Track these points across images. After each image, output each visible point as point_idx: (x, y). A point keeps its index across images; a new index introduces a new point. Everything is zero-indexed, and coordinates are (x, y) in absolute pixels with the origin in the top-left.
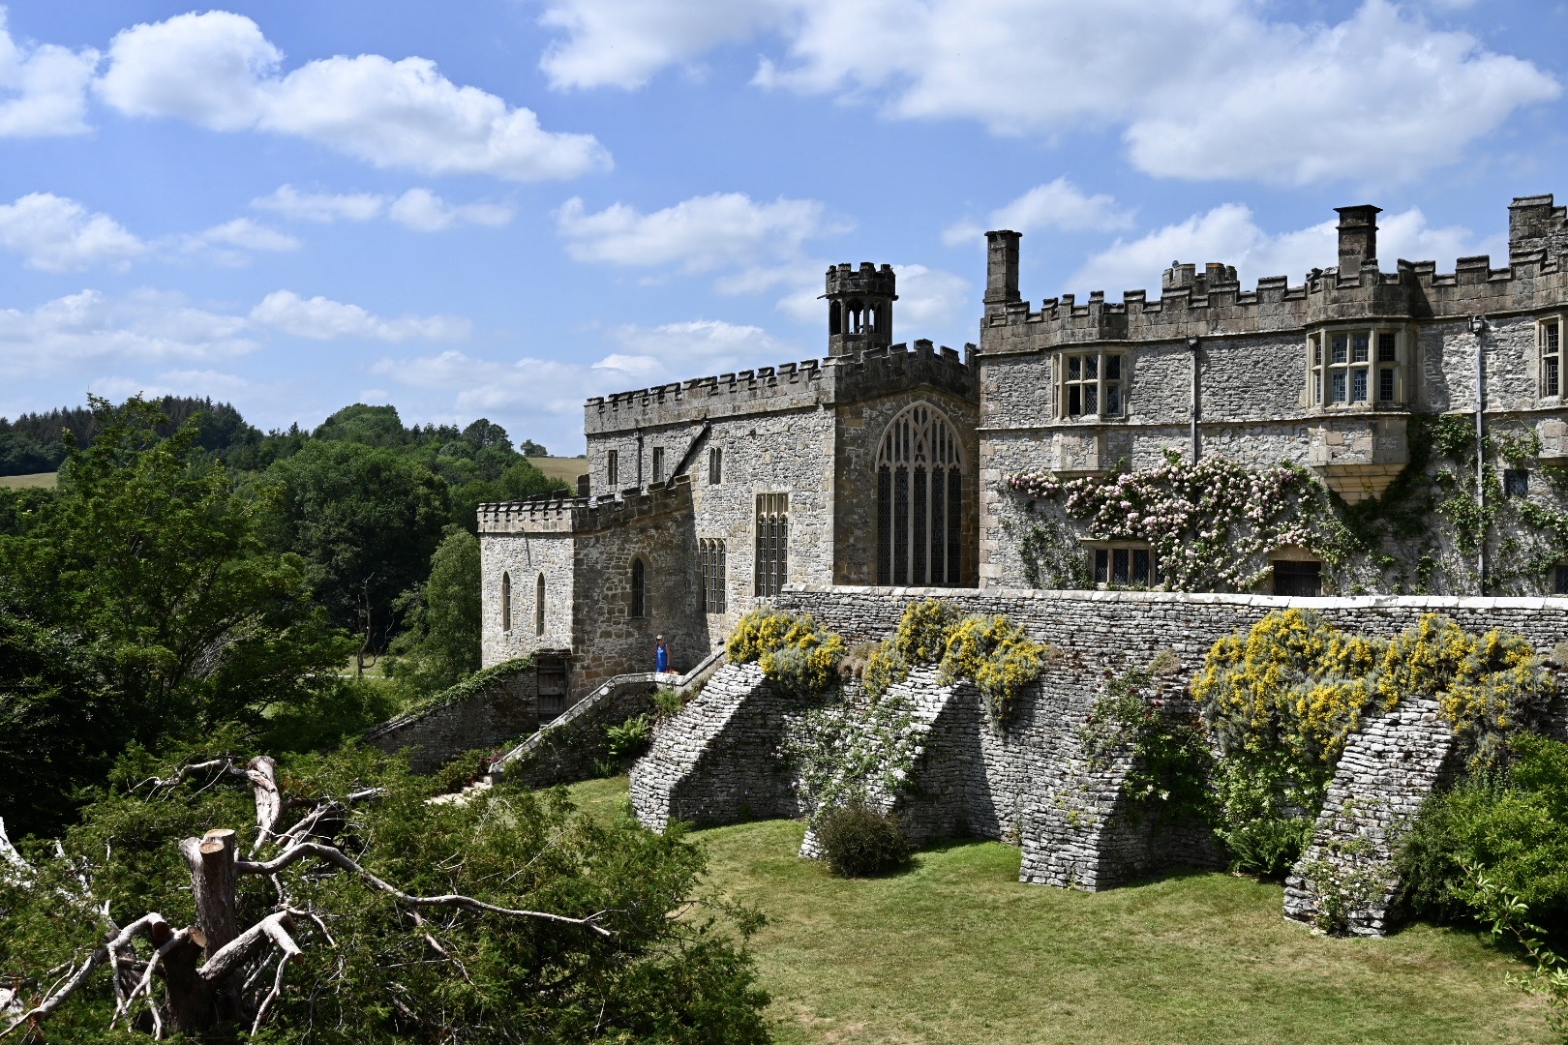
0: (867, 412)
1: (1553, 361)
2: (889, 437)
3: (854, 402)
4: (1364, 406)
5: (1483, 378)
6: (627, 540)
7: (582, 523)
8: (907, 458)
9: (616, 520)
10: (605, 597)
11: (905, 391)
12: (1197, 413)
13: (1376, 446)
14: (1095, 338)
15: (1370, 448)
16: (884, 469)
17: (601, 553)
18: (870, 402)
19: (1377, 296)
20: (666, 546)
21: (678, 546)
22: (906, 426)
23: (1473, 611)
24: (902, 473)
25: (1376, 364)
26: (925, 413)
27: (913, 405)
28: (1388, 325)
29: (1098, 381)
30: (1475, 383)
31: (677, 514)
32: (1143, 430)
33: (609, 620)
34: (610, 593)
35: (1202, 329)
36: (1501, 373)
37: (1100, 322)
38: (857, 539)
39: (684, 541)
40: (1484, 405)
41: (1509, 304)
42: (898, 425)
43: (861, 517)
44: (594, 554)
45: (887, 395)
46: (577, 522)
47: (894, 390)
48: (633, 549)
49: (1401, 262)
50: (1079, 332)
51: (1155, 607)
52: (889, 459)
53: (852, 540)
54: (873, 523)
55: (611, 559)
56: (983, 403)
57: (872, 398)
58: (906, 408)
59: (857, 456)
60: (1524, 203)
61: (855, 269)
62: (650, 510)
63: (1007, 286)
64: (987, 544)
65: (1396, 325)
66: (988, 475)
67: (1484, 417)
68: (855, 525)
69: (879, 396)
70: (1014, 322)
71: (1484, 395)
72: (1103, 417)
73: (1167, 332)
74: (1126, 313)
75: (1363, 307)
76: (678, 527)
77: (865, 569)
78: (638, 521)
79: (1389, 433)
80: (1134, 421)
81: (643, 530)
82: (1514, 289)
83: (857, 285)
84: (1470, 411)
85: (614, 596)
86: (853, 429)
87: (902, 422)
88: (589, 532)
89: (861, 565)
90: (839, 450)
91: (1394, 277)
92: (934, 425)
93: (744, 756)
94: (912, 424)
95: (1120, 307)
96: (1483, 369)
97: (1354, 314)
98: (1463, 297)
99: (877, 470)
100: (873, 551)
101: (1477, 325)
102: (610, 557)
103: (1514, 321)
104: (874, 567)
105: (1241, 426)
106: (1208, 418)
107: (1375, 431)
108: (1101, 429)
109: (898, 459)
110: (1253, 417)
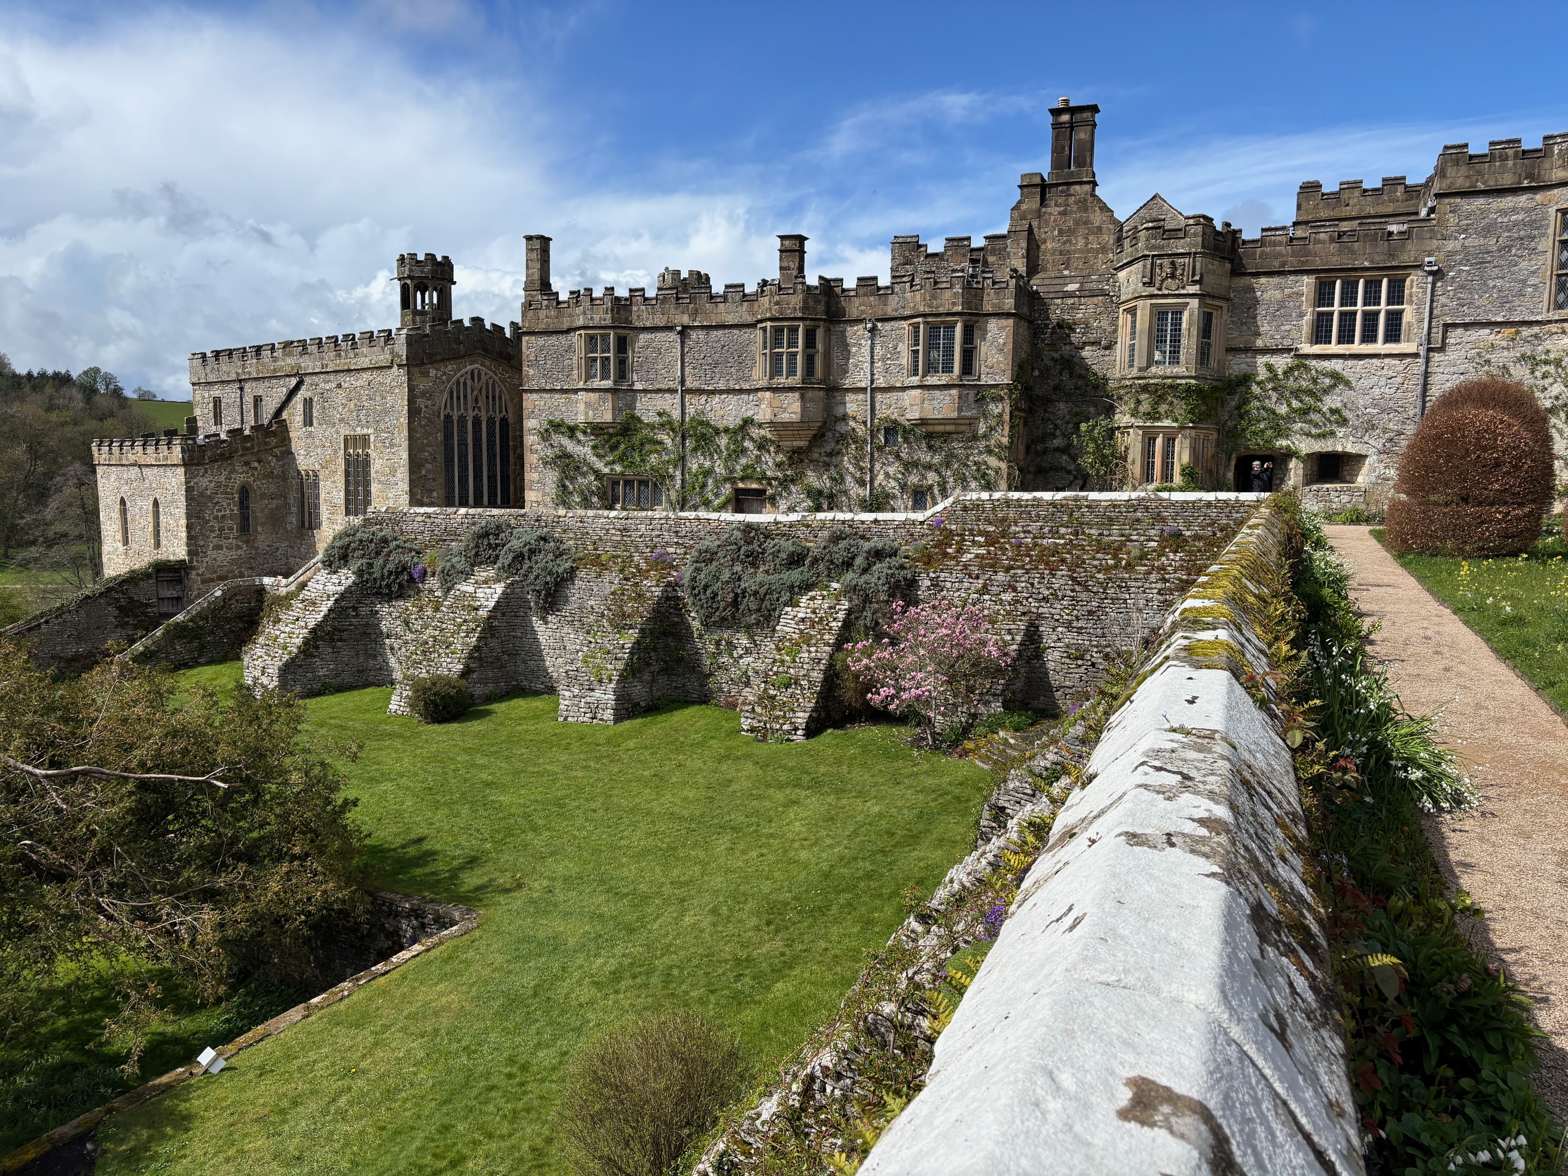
0: (433, 372)
1: (916, 352)
2: (451, 393)
3: (422, 364)
4: (796, 380)
5: (872, 363)
6: (233, 471)
7: (191, 458)
8: (466, 409)
9: (221, 455)
10: (216, 518)
11: (463, 357)
12: (683, 382)
13: (804, 409)
14: (608, 322)
15: (799, 410)
16: (448, 417)
17: (211, 482)
18: (435, 365)
19: (805, 301)
20: (270, 475)
21: (278, 477)
22: (465, 384)
23: (863, 522)
24: (462, 419)
25: (803, 350)
26: (479, 374)
27: (469, 368)
28: (812, 323)
29: (611, 355)
30: (867, 366)
31: (277, 451)
32: (645, 391)
33: (220, 536)
34: (220, 514)
35: (686, 320)
36: (883, 359)
37: (612, 310)
38: (428, 471)
39: (283, 472)
40: (872, 382)
41: (890, 311)
42: (458, 382)
43: (431, 454)
44: (204, 482)
45: (449, 359)
46: (186, 456)
47: (455, 357)
48: (239, 478)
49: (821, 278)
50: (596, 317)
52: (452, 409)
53: (423, 472)
54: (441, 458)
55: (220, 487)
56: (525, 368)
57: (436, 362)
58: (463, 371)
59: (426, 407)
60: (900, 240)
61: (421, 257)
62: (253, 447)
63: (541, 279)
64: (530, 476)
65: (816, 323)
66: (530, 423)
67: (872, 390)
68: (426, 460)
69: (442, 360)
70: (547, 307)
71: (872, 375)
72: (615, 382)
73: (661, 321)
74: (631, 305)
75: (795, 309)
76: (278, 461)
77: (435, 494)
78: (242, 456)
79: (812, 400)
80: (638, 386)
81: (247, 463)
82: (893, 301)
83: (422, 272)
84: (863, 385)
85: (223, 516)
86: (423, 385)
87: (462, 380)
88: (198, 464)
89: (432, 491)
90: (411, 402)
91: (816, 288)
92: (487, 384)
93: (340, 640)
94: (469, 382)
95: (626, 299)
96: (872, 357)
97: (789, 313)
98: (860, 305)
99: (442, 418)
100: (441, 480)
101: (869, 325)
102: (219, 485)
103: (892, 323)
104: (442, 492)
105: (713, 392)
106: (689, 384)
107: (802, 398)
108: (613, 391)
109: (459, 409)
110: (721, 386)
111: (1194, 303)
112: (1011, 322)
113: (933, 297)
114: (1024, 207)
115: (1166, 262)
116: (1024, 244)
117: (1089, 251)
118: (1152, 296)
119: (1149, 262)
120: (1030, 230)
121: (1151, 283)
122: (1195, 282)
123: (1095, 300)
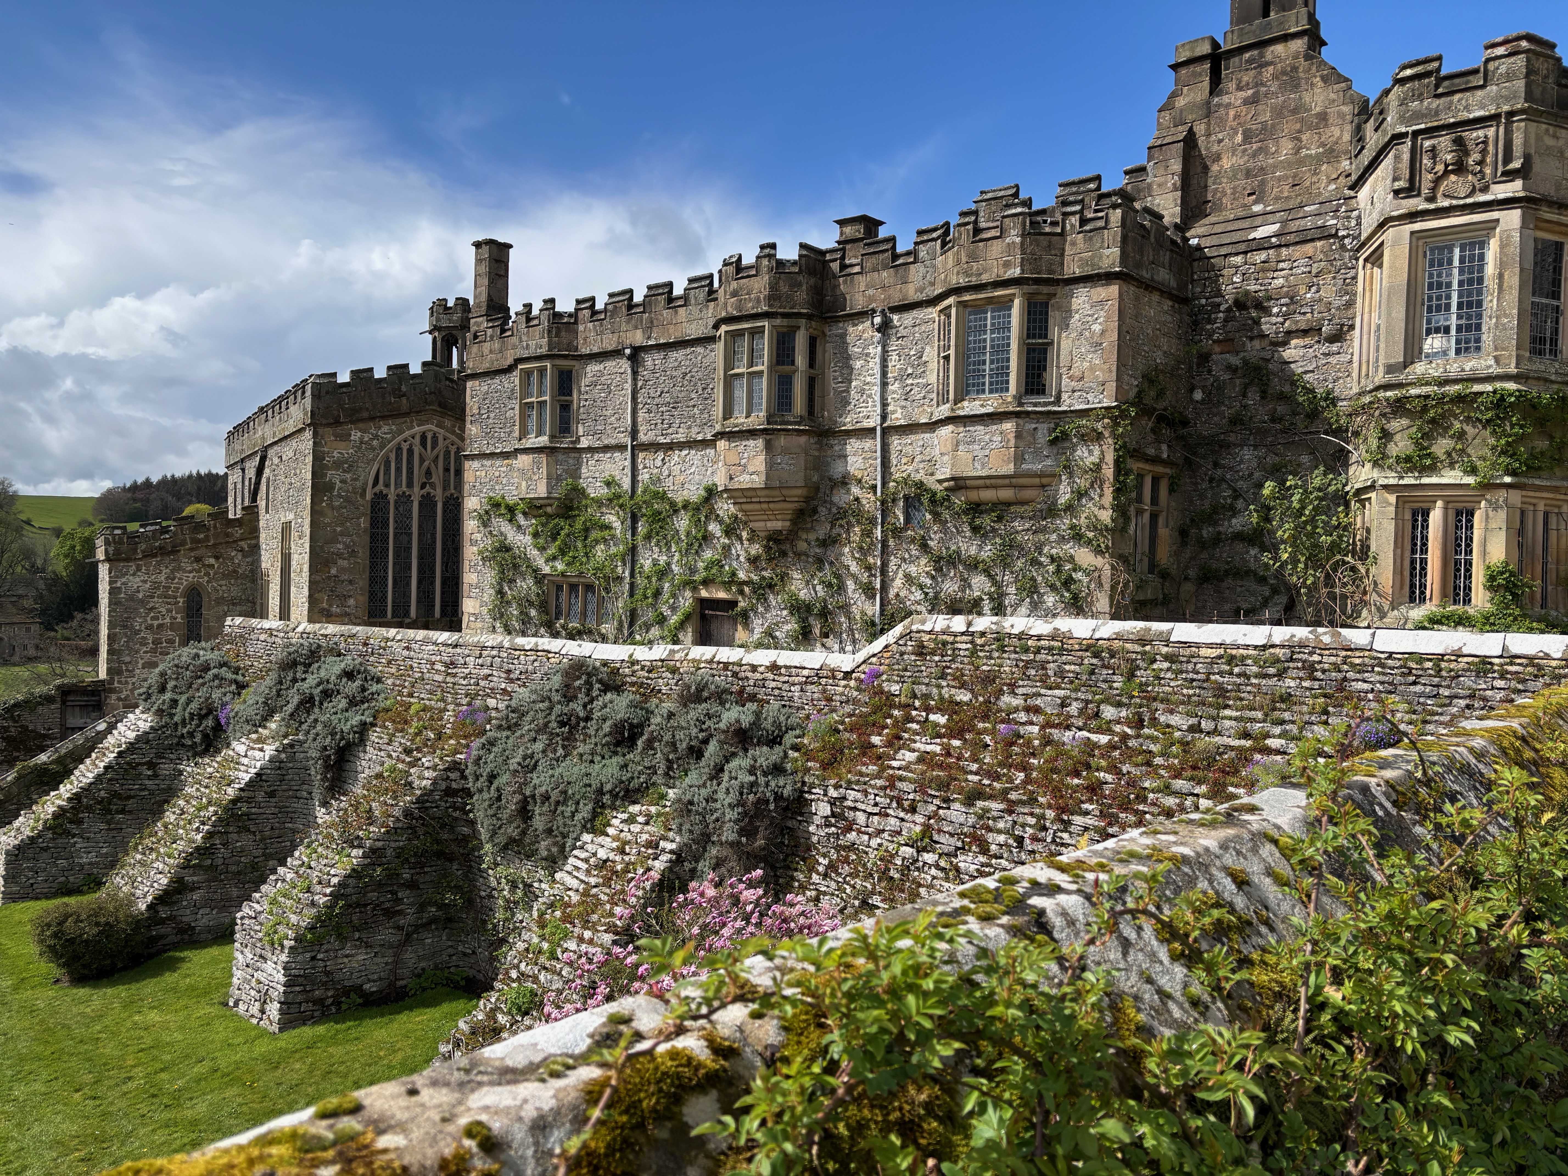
0: (356, 435)
1: (947, 358)
2: (387, 463)
3: (337, 423)
4: (758, 419)
5: (884, 384)
6: (179, 569)
7: (117, 552)
8: (410, 485)
9: (160, 548)
10: (150, 627)
11: (407, 414)
12: (634, 433)
13: (771, 465)
14: (544, 351)
15: (762, 468)
16: (380, 499)
17: (145, 582)
18: (361, 425)
19: (773, 286)
20: (233, 574)
21: (244, 576)
22: (410, 451)
24: (404, 500)
25: (770, 368)
26: (435, 437)
27: (423, 428)
28: (785, 322)
29: (547, 398)
30: (876, 390)
31: (244, 545)
32: (591, 450)
33: (154, 651)
34: (156, 623)
35: (638, 338)
36: (902, 377)
37: (549, 332)
38: (342, 570)
39: (252, 571)
40: (884, 417)
41: (912, 294)
42: (399, 449)
43: (347, 546)
44: (135, 582)
45: (383, 418)
46: (111, 550)
47: (393, 415)
48: (187, 577)
49: (803, 246)
50: (532, 343)
51: (485, 653)
52: (387, 485)
53: (334, 571)
54: (363, 554)
55: (158, 588)
56: (468, 426)
57: (362, 420)
58: (407, 433)
59: (343, 481)
61: (451, 304)
62: (207, 538)
63: (490, 299)
64: (469, 577)
65: (793, 322)
66: (471, 503)
67: (886, 431)
68: (340, 555)
69: (372, 419)
70: (492, 337)
71: (884, 405)
72: (552, 437)
73: (609, 343)
74: (576, 322)
75: (758, 300)
76: (244, 556)
77: (351, 602)
78: (192, 549)
79: (785, 451)
80: (584, 443)
81: (198, 560)
82: (916, 272)
83: (450, 321)
84: (872, 424)
85: (160, 626)
86: (337, 451)
87: (405, 447)
88: (128, 560)
89: (346, 597)
90: (316, 474)
91: (795, 263)
92: (447, 453)
94: (417, 449)
95: (570, 315)
96: (884, 374)
97: (750, 308)
98: (868, 287)
99: (369, 496)
100: (363, 582)
101: (878, 320)
102: (156, 585)
103: (915, 313)
104: (363, 599)
105: (670, 447)
106: (643, 438)
107: (769, 447)
108: (548, 451)
109: (398, 484)
110: (681, 437)
111: (1512, 218)
112: (1113, 290)
113: (973, 257)
114: (1180, 102)
115: (1444, 142)
116: (1176, 166)
117: (1301, 162)
118: (1413, 216)
119: (1405, 149)
120: (1190, 140)
121: (1411, 190)
122: (1510, 175)
123: (1308, 248)
